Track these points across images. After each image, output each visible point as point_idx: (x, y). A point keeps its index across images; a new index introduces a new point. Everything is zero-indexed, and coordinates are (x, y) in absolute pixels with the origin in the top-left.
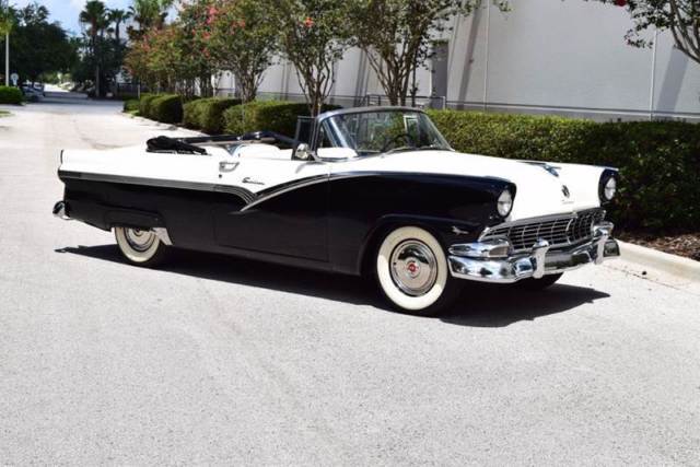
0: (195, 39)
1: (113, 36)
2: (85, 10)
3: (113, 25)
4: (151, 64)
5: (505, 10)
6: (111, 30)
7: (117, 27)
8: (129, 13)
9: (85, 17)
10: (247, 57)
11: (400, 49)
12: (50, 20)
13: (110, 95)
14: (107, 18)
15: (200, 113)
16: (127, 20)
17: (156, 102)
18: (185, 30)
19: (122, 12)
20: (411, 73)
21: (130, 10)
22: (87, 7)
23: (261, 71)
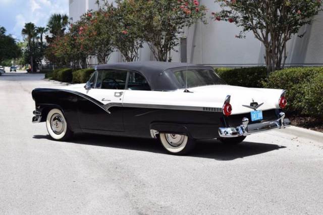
0: (77, 41)
1: (40, 41)
2: (25, 28)
3: (39, 35)
4: (57, 54)
5: (206, 24)
6: (38, 38)
7: (41, 36)
8: (47, 28)
9: (24, 32)
10: (101, 48)
11: (163, 42)
12: (7, 34)
13: (38, 71)
14: (36, 31)
15: (80, 76)
16: (46, 32)
17: (60, 72)
18: (72, 36)
19: (44, 28)
20: (168, 52)
21: (48, 27)
22: (25, 26)
23: (108, 55)
